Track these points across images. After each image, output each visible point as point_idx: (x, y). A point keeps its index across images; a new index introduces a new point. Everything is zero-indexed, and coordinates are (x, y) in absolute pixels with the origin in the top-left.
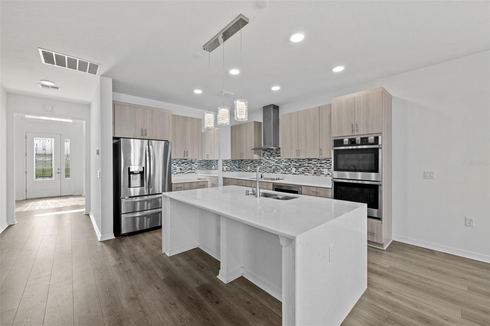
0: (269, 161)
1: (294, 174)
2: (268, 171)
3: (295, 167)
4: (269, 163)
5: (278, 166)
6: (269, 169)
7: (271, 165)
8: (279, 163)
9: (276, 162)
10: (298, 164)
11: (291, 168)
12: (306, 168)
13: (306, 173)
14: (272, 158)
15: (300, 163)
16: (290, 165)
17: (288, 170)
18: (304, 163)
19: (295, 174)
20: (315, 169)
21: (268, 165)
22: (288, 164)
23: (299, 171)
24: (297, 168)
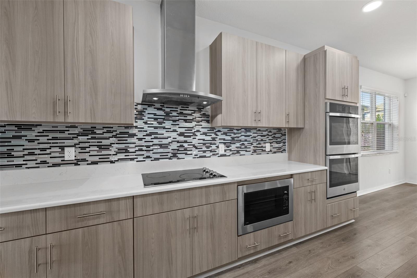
0: (159, 131)
1: (222, 156)
3: (225, 143)
4: (158, 136)
5: (186, 142)
8: (189, 136)
9: (181, 134)
10: (229, 138)
11: (217, 145)
12: (243, 144)
13: (242, 153)
14: (168, 124)
15: (233, 135)
16: (214, 139)
17: (210, 149)
18: (240, 135)
19: (225, 155)
20: (255, 144)
21: (156, 141)
22: (209, 138)
23: (231, 150)
24: (227, 144)
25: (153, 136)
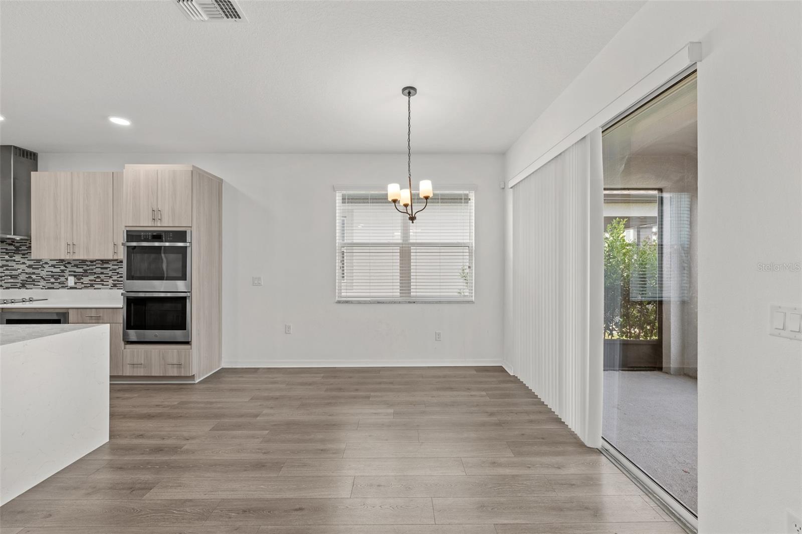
0: (10, 264)
1: (71, 288)
2: (9, 285)
3: (75, 276)
4: (9, 268)
5: (34, 273)
6: (12, 281)
7: (14, 273)
8: (37, 269)
9: (30, 266)
10: (81, 270)
11: (66, 277)
12: (98, 277)
13: (96, 286)
14: (17, 258)
15: (85, 267)
16: (63, 271)
17: (59, 281)
18: (94, 267)
19: (75, 288)
20: (115, 278)
21: (7, 272)
22: (58, 270)
23: (82, 283)
24: (78, 277)
25: (5, 268)
